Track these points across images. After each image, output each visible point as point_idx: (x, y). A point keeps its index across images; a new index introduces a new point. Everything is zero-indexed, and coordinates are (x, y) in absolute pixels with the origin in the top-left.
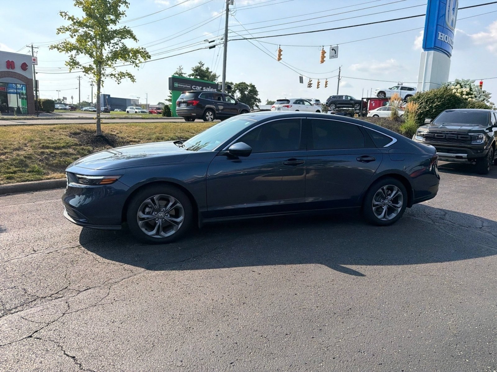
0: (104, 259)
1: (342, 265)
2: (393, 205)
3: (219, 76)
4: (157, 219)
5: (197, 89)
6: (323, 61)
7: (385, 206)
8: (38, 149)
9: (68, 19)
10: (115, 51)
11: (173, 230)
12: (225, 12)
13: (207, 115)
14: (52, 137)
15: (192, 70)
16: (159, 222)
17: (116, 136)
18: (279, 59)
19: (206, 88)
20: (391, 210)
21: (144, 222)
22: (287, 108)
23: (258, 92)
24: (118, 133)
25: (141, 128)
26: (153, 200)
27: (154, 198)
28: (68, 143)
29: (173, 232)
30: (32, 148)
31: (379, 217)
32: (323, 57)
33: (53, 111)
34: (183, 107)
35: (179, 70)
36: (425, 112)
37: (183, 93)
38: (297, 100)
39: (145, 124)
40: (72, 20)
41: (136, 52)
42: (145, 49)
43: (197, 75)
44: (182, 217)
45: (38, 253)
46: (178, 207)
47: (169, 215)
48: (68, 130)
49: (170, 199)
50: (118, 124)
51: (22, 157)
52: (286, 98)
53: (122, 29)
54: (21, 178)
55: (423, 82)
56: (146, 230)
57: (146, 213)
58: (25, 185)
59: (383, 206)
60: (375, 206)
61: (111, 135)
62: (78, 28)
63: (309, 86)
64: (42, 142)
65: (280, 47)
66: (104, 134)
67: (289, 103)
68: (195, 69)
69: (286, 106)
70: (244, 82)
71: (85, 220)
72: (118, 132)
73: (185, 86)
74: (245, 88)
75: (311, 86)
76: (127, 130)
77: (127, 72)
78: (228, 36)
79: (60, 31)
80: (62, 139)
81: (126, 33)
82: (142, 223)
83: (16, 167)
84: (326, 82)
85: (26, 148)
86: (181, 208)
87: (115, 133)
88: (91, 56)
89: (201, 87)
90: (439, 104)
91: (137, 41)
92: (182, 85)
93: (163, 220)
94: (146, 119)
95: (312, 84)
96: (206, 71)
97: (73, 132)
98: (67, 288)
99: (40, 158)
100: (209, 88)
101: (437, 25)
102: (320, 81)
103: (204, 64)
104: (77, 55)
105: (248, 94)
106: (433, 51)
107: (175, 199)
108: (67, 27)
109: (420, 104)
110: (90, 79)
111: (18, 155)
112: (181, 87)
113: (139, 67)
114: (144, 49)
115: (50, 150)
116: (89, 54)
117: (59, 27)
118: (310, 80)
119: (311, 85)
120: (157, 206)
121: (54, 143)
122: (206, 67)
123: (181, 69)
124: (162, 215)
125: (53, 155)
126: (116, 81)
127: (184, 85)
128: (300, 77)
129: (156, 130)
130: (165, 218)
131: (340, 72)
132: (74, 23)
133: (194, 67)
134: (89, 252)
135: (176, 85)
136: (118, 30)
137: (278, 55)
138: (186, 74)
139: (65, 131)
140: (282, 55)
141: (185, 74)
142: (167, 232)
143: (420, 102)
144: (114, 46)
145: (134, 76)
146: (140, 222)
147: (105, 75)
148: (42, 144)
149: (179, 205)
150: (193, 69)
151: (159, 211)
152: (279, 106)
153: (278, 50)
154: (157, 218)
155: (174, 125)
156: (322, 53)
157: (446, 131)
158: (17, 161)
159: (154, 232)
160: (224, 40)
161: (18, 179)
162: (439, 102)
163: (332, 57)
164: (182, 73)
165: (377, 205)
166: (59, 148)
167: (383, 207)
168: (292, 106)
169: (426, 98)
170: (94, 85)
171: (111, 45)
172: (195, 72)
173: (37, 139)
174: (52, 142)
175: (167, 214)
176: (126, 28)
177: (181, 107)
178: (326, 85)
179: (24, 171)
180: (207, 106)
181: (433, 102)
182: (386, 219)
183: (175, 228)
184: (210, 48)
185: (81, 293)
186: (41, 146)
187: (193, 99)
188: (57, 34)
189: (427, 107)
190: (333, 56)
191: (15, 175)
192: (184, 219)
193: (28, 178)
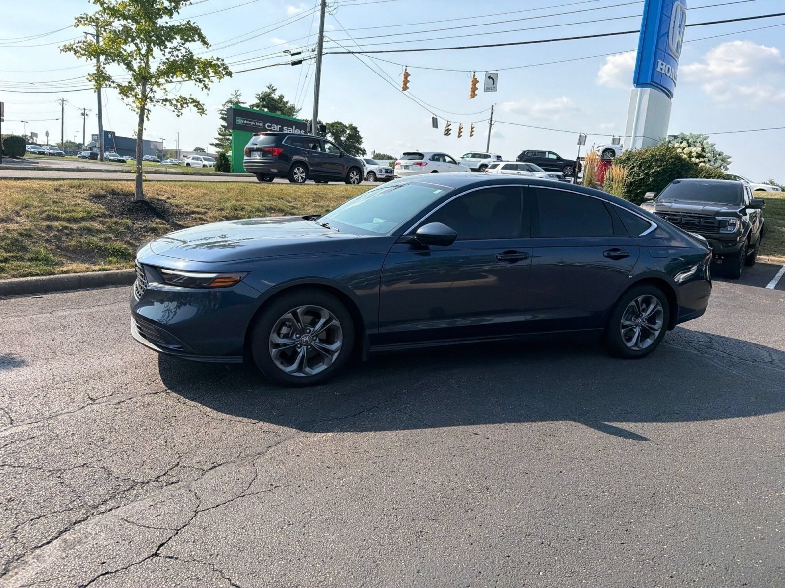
0: (220, 413)
1: (606, 423)
2: (648, 326)
3: (299, 110)
4: (299, 346)
5: (274, 128)
6: (473, 95)
7: (637, 328)
8: (40, 221)
9: (94, 3)
10: (174, 60)
11: (323, 364)
12: (320, 7)
13: (295, 173)
14: (60, 201)
15: (256, 97)
16: (302, 351)
17: (166, 202)
18: (405, 88)
19: (288, 127)
20: (646, 333)
21: (279, 350)
22: (419, 166)
23: (361, 138)
24: (168, 198)
25: (204, 191)
26: (295, 314)
27: (298, 311)
28: (89, 212)
29: (322, 368)
30: (30, 219)
31: (630, 345)
32: (474, 88)
33: (23, 156)
34: (257, 157)
35: (234, 96)
36: (637, 181)
37: (255, 135)
38: (435, 155)
39: (211, 184)
40: (102, 5)
41: (207, 65)
42: (223, 60)
43: (264, 106)
44: (338, 342)
45: (100, 403)
46: (335, 325)
47: (318, 339)
48: (84, 190)
49: (322, 312)
50: (167, 183)
51: (15, 235)
52: (417, 151)
53: (183, 25)
54: (18, 270)
55: (633, 135)
56: (282, 363)
57: (281, 335)
58: (26, 282)
59: (635, 328)
60: (624, 327)
61: (158, 200)
62: (112, 20)
63: (446, 133)
64: (45, 208)
65: (406, 70)
66: (146, 198)
67: (422, 159)
68: (260, 96)
69: (417, 164)
70: (339, 121)
71: (179, 346)
72: (170, 196)
73: (254, 124)
74: (341, 132)
75: (450, 134)
76: (182, 193)
77: (191, 97)
78: (324, 46)
79: (81, 21)
80: (79, 204)
81: (190, 32)
82: (276, 352)
83: (7, 251)
84: (472, 129)
85: (18, 218)
86: (338, 327)
87: (164, 198)
88: (129, 66)
89: (280, 127)
90: (659, 169)
91: (208, 46)
92: (249, 121)
93: (309, 347)
94: (189, 175)
95: (451, 130)
96: (278, 100)
97: (94, 194)
98: (178, 464)
99: (47, 237)
100: (293, 129)
101: (657, 49)
102: (463, 125)
103: (276, 89)
104: (107, 64)
105: (345, 141)
106: (649, 89)
107: (330, 314)
108: (93, 17)
109: (631, 169)
110: (127, 105)
111: (8, 231)
112: (247, 124)
113: (209, 89)
114: (220, 60)
115: (61, 223)
116: (125, 64)
117: (78, 15)
118: (448, 124)
119: (450, 132)
120: (301, 324)
121: (66, 212)
122: (280, 95)
123: (238, 95)
124: (307, 339)
125: (68, 232)
126: (174, 111)
127: (252, 121)
128: (433, 118)
129: (229, 195)
130: (312, 344)
131: (492, 113)
132: (104, 9)
133: (260, 94)
134: (188, 400)
135: (240, 121)
136: (177, 26)
137: (404, 81)
138: (246, 103)
139: (80, 191)
140: (409, 82)
141: (243, 103)
142: (313, 367)
143: (631, 165)
144: (173, 52)
145: (204, 105)
146: (274, 350)
147: (154, 100)
148: (47, 213)
149: (335, 322)
150: (258, 96)
151: (302, 332)
152: (406, 163)
153: (404, 73)
154: (299, 344)
155: (257, 186)
156: (473, 82)
157: (682, 213)
158: (9, 241)
159: (295, 366)
160: (316, 53)
161: (13, 272)
162: (658, 167)
163: (487, 89)
164: (240, 103)
165: (627, 326)
166: (75, 220)
167: (635, 330)
168: (427, 164)
169: (640, 160)
170: (87, 115)
171: (167, 50)
172: (260, 102)
173: (36, 204)
174: (63, 210)
175: (315, 338)
176: (192, 23)
177: (252, 157)
178: (471, 133)
179: (22, 259)
180: (295, 158)
181: (650, 167)
182: (638, 347)
183: (326, 360)
184: (294, 64)
185: (207, 474)
186: (44, 215)
187: (273, 145)
188: (75, 26)
189: (641, 174)
190: (489, 88)
191: (7, 265)
192: (342, 347)
193: (30, 271)
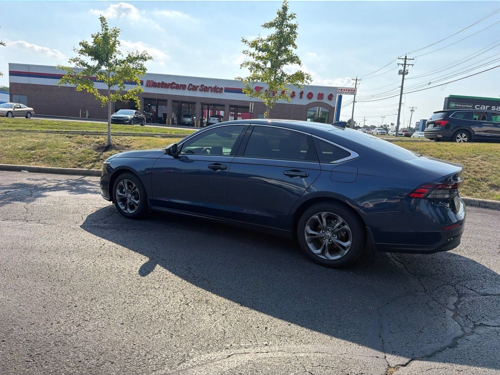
4: (127, 198)
7: (326, 240)
11: (134, 209)
13: (458, 137)
16: (128, 201)
19: (496, 107)
27: (124, 181)
31: (315, 251)
34: (431, 128)
44: (139, 200)
49: (132, 184)
60: (309, 235)
73: (465, 106)
86: (138, 192)
89: (489, 106)
92: (461, 104)
107: (135, 185)
112: (459, 107)
124: (129, 196)
127: (463, 104)
130: (131, 198)
135: (452, 105)
142: (131, 210)
146: (118, 197)
159: (124, 207)
165: (314, 235)
175: (133, 196)
182: (325, 257)
192: (139, 203)
